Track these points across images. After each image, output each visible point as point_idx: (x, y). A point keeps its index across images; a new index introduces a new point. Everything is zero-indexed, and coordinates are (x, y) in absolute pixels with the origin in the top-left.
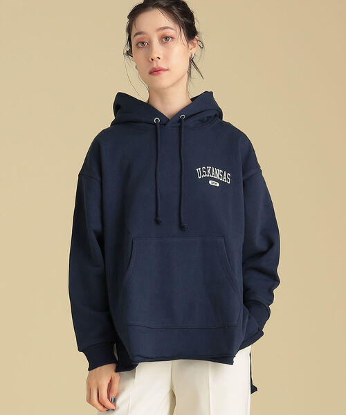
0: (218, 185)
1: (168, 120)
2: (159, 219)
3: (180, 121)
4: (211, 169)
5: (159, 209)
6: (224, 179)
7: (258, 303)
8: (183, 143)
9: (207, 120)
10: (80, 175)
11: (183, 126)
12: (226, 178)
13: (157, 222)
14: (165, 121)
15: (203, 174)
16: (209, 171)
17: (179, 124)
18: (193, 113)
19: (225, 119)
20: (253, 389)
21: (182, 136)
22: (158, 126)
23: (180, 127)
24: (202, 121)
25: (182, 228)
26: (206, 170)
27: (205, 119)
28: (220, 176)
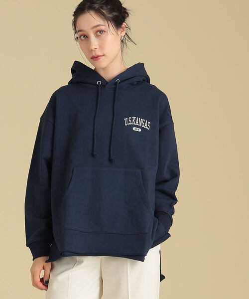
0: (140, 130)
1: (107, 83)
2: (95, 153)
3: (116, 84)
4: (136, 119)
5: (95, 146)
6: (145, 126)
7: (165, 214)
8: (116, 100)
9: (137, 84)
10: (42, 118)
11: (117, 87)
12: (147, 126)
13: (93, 155)
14: (105, 83)
15: (129, 122)
16: (133, 121)
17: (114, 86)
18: (126, 78)
19: (151, 83)
20: (162, 277)
21: (116, 95)
22: (100, 87)
23: (115, 89)
24: (132, 84)
25: (110, 160)
26: (132, 120)
27: (135, 83)
28: (142, 124)
